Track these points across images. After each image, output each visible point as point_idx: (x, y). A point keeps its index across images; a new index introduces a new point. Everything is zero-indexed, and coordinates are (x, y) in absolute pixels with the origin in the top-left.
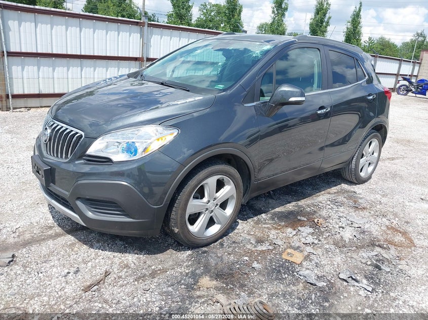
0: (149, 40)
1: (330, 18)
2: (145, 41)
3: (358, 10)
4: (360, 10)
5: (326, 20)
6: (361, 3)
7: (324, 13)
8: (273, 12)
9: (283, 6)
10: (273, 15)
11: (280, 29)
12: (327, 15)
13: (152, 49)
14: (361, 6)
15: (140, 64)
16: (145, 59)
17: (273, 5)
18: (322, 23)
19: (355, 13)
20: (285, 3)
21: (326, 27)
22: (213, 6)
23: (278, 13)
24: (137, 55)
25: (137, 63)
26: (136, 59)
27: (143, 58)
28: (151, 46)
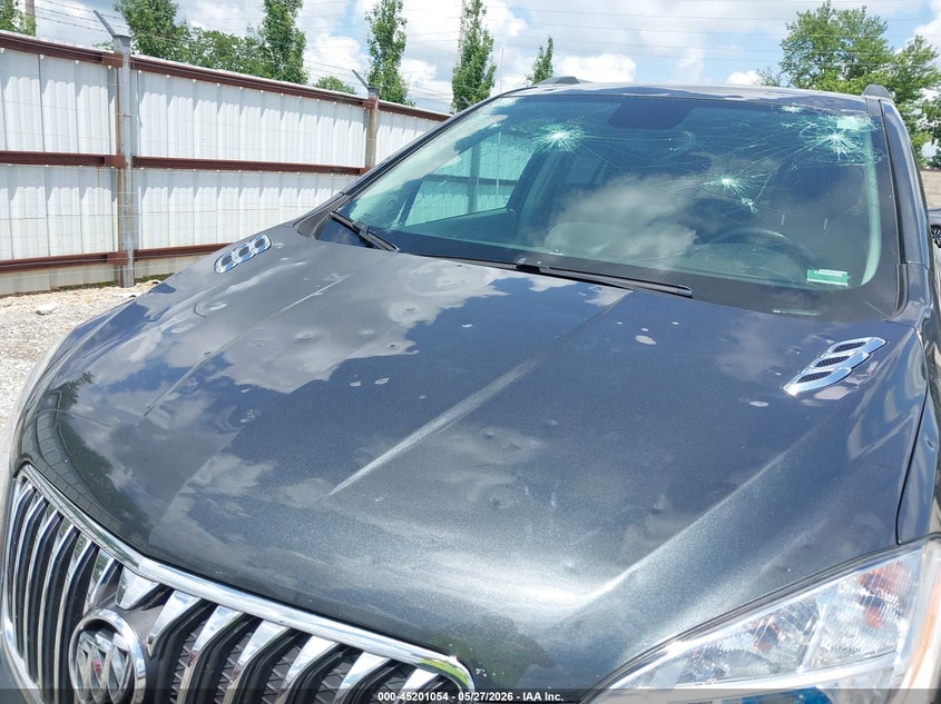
0: (135, 108)
1: (493, 69)
2: (126, 109)
3: (545, 54)
4: (549, 55)
5: (486, 72)
6: (550, 40)
7: (481, 57)
8: (373, 51)
9: (395, 39)
10: (373, 58)
11: (394, 89)
12: (487, 62)
13: (143, 134)
14: (551, 46)
15: (112, 173)
16: (128, 160)
17: (373, 37)
18: (478, 80)
19: (540, 60)
20: (399, 32)
21: (487, 88)
22: (207, 35)
23: (384, 54)
24: (105, 148)
25: (105, 171)
26: (100, 161)
27: (123, 158)
28: (141, 125)
